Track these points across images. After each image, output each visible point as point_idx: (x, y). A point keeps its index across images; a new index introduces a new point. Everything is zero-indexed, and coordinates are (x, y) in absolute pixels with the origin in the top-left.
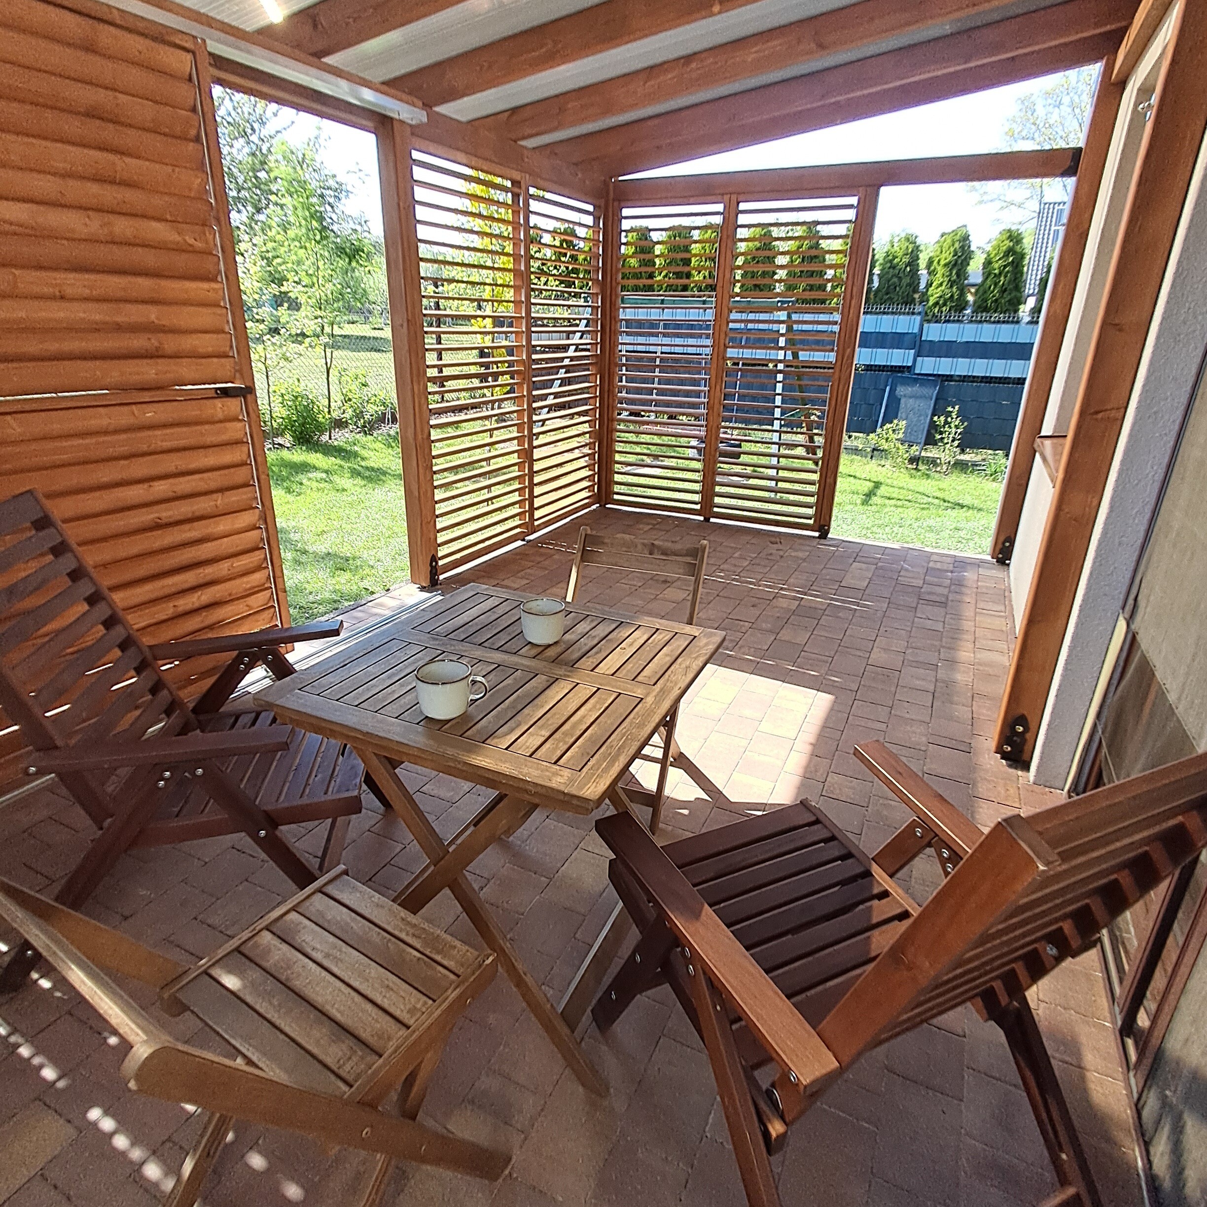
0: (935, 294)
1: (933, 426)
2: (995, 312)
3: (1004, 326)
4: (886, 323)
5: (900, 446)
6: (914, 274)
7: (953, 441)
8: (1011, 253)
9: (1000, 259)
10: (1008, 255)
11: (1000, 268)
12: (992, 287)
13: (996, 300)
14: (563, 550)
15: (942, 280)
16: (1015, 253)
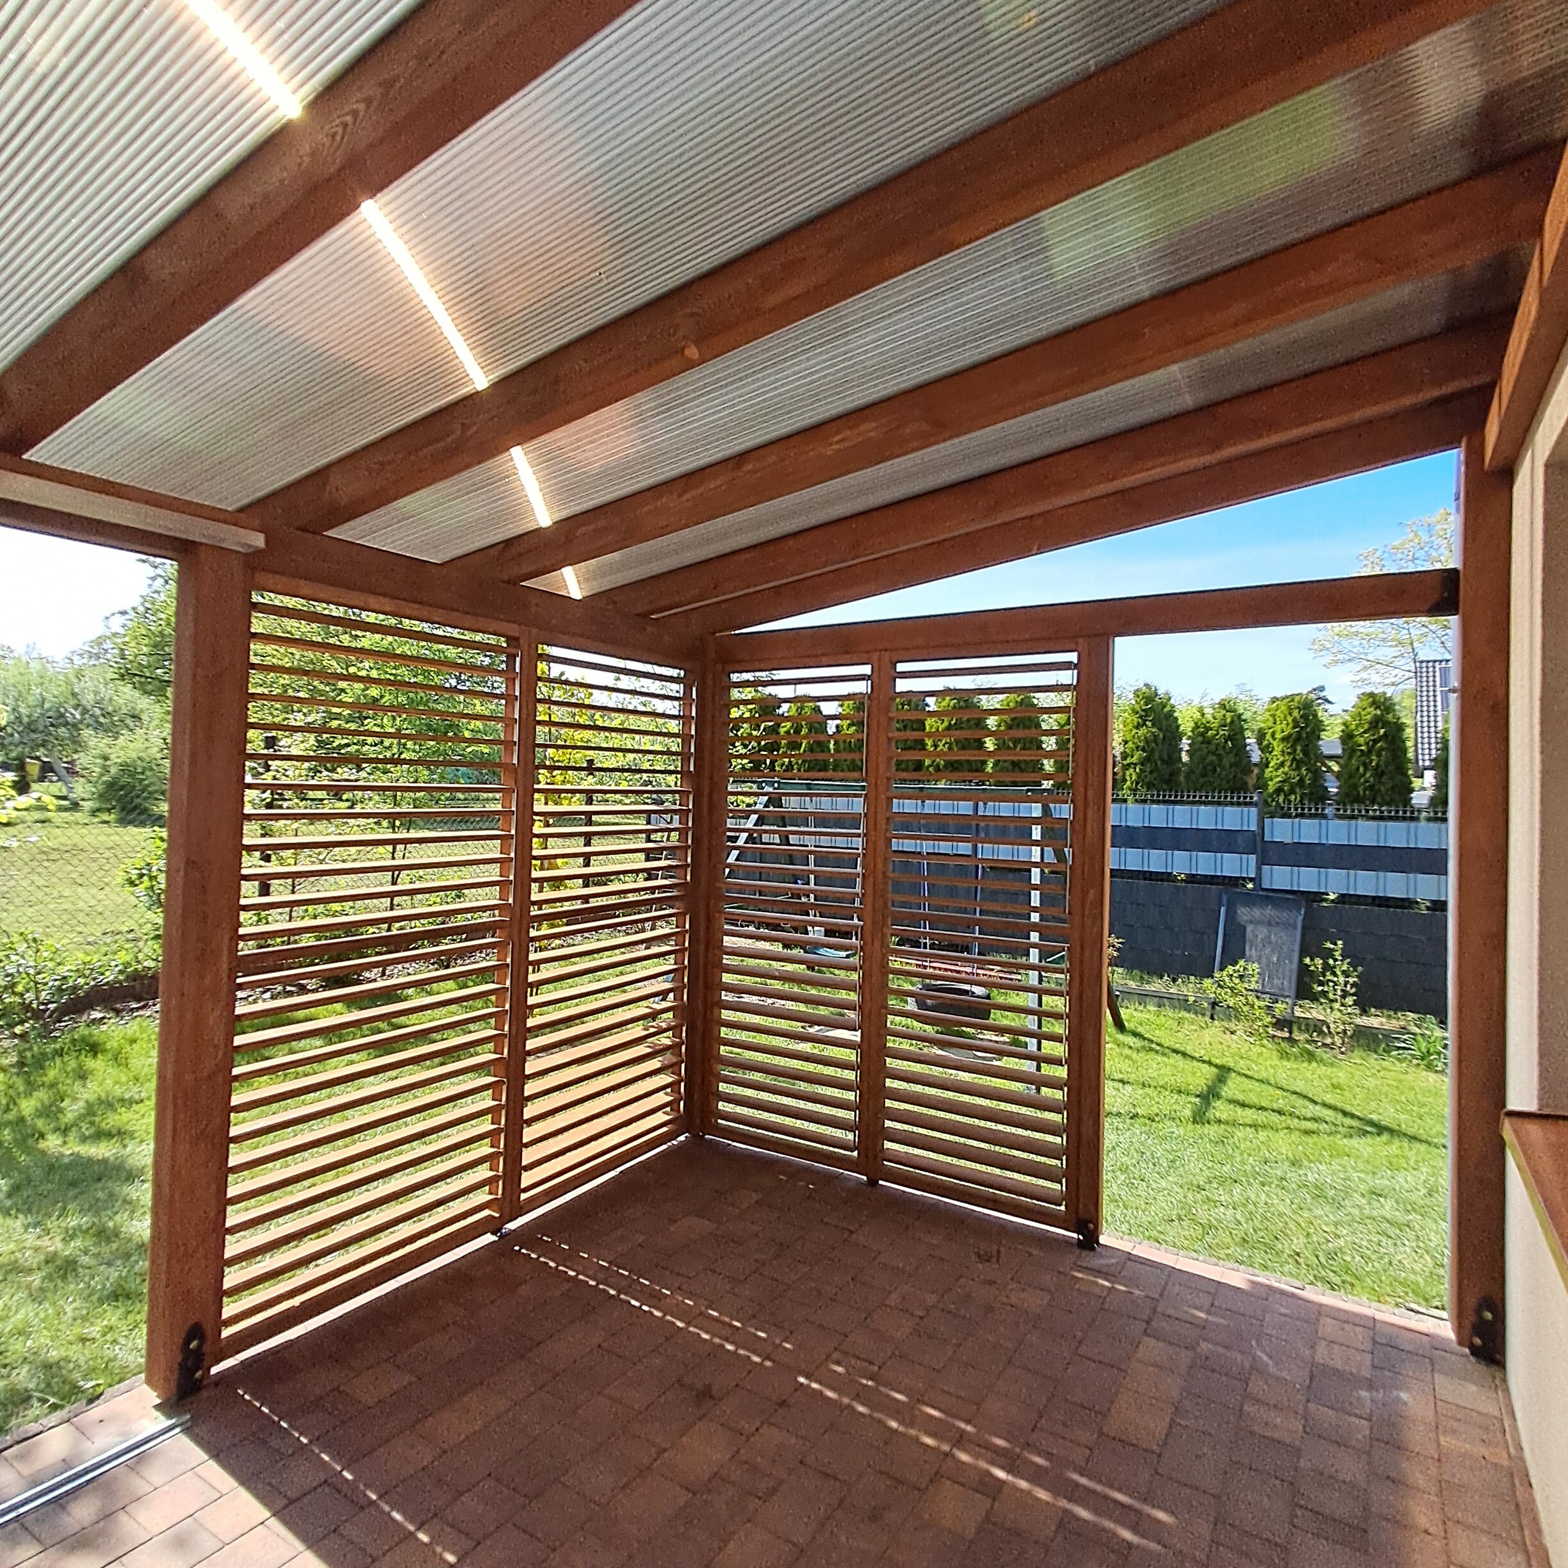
0: (1274, 777)
1: (1304, 972)
2: (1373, 803)
3: (1390, 824)
5: (1256, 1002)
6: (1240, 748)
7: (1344, 997)
8: (1380, 725)
9: (1365, 732)
10: (1376, 727)
11: (1367, 744)
12: (1361, 770)
13: (1372, 787)
14: (552, 1264)
15: (1282, 759)
16: (1386, 724)
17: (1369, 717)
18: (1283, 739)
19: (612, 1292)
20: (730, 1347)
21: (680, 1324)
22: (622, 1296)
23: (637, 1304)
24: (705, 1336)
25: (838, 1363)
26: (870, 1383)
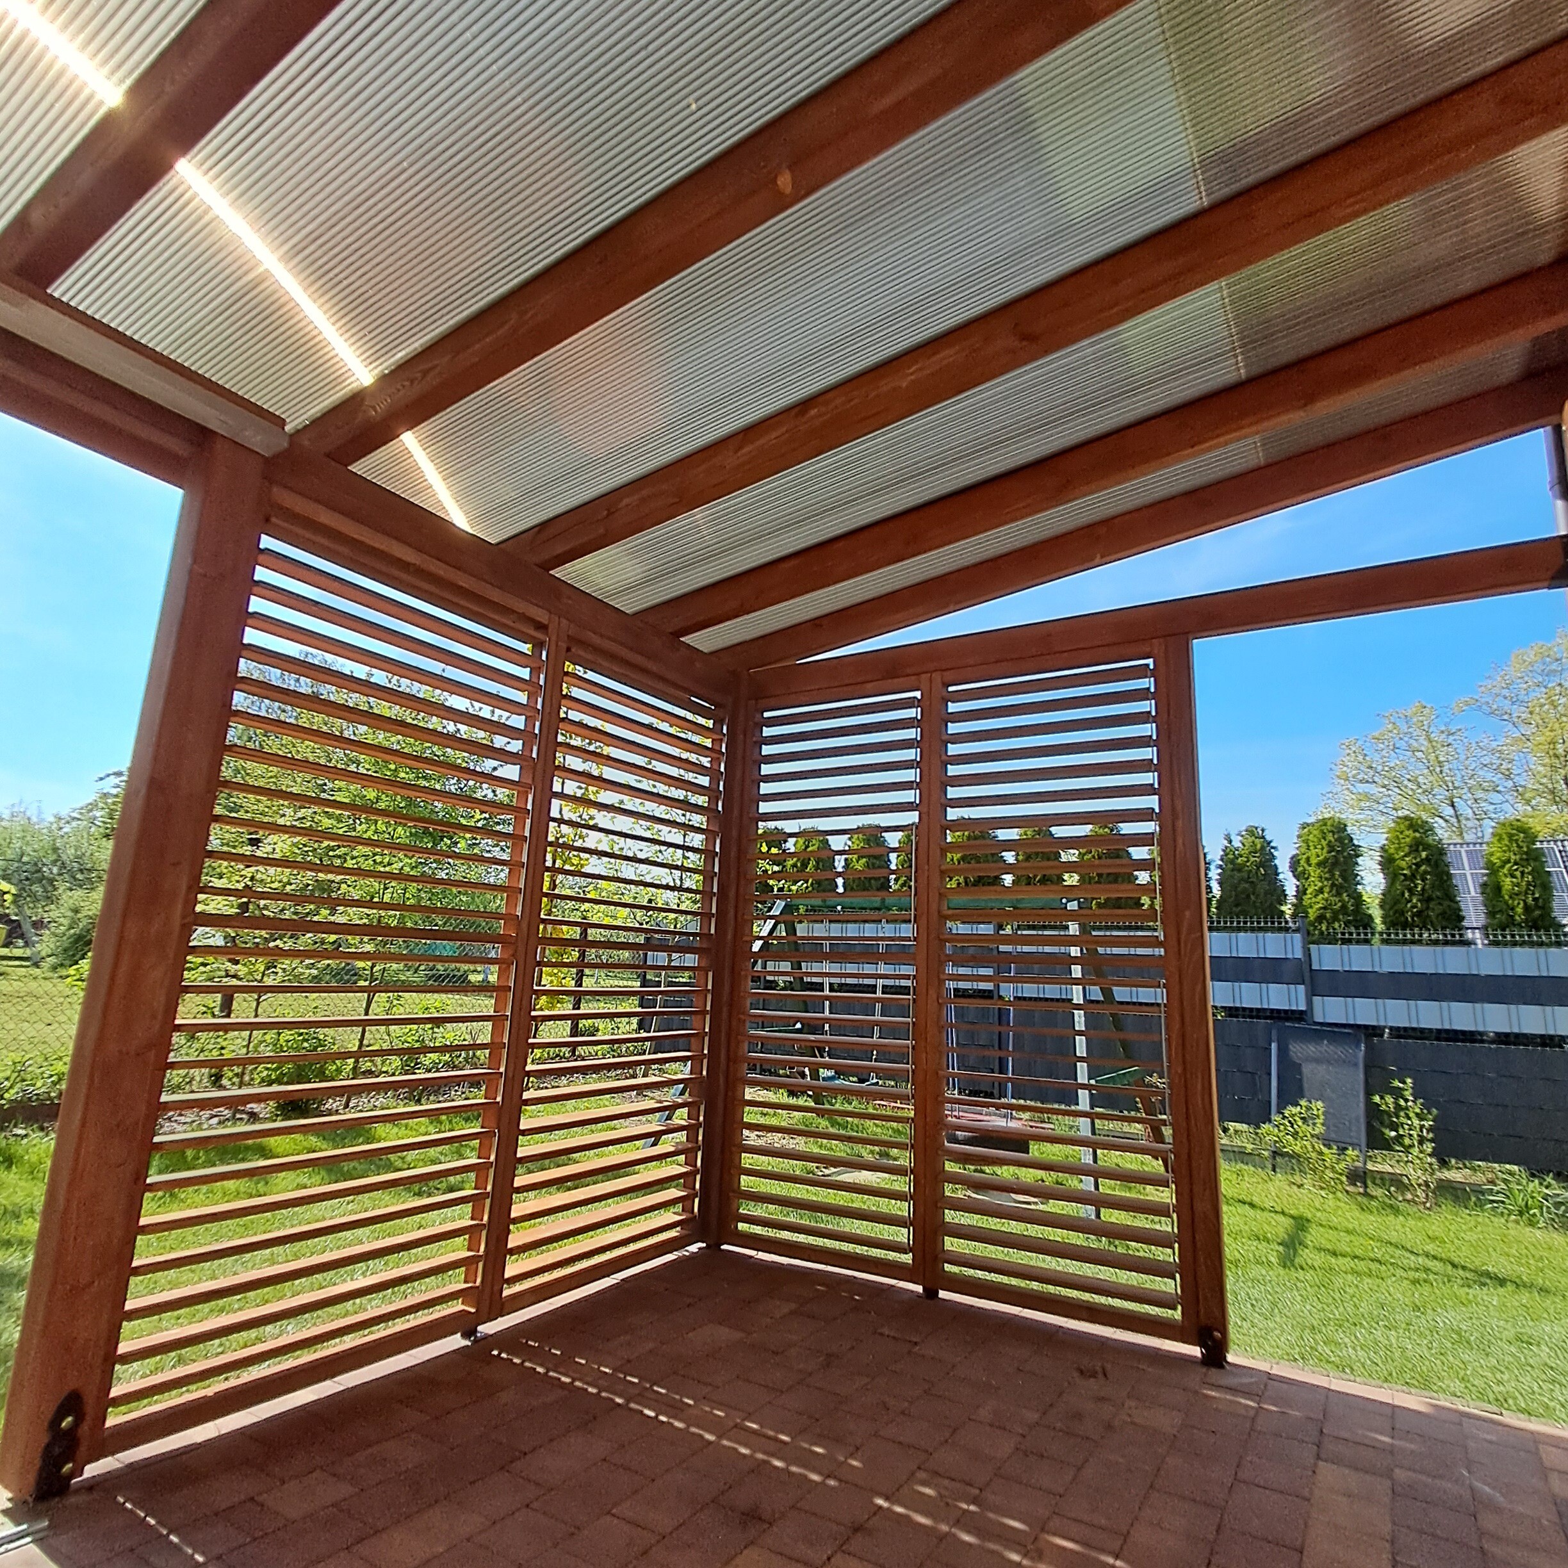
0: (1314, 904)
1: (1374, 1113)
2: (1425, 929)
3: (1448, 949)
4: (1245, 945)
5: (1325, 1150)
6: (1273, 878)
7: (1421, 1143)
8: (1421, 848)
9: (1405, 856)
10: (1417, 850)
11: (1410, 867)
12: (1407, 895)
13: (1419, 914)
14: (540, 1370)
15: (1320, 884)
16: (1427, 847)
17: (1408, 840)
18: (1319, 864)
19: (619, 1400)
20: (778, 1463)
21: (710, 1437)
22: (632, 1405)
23: (652, 1414)
24: (744, 1451)
25: (924, 1483)
26: (972, 1508)
